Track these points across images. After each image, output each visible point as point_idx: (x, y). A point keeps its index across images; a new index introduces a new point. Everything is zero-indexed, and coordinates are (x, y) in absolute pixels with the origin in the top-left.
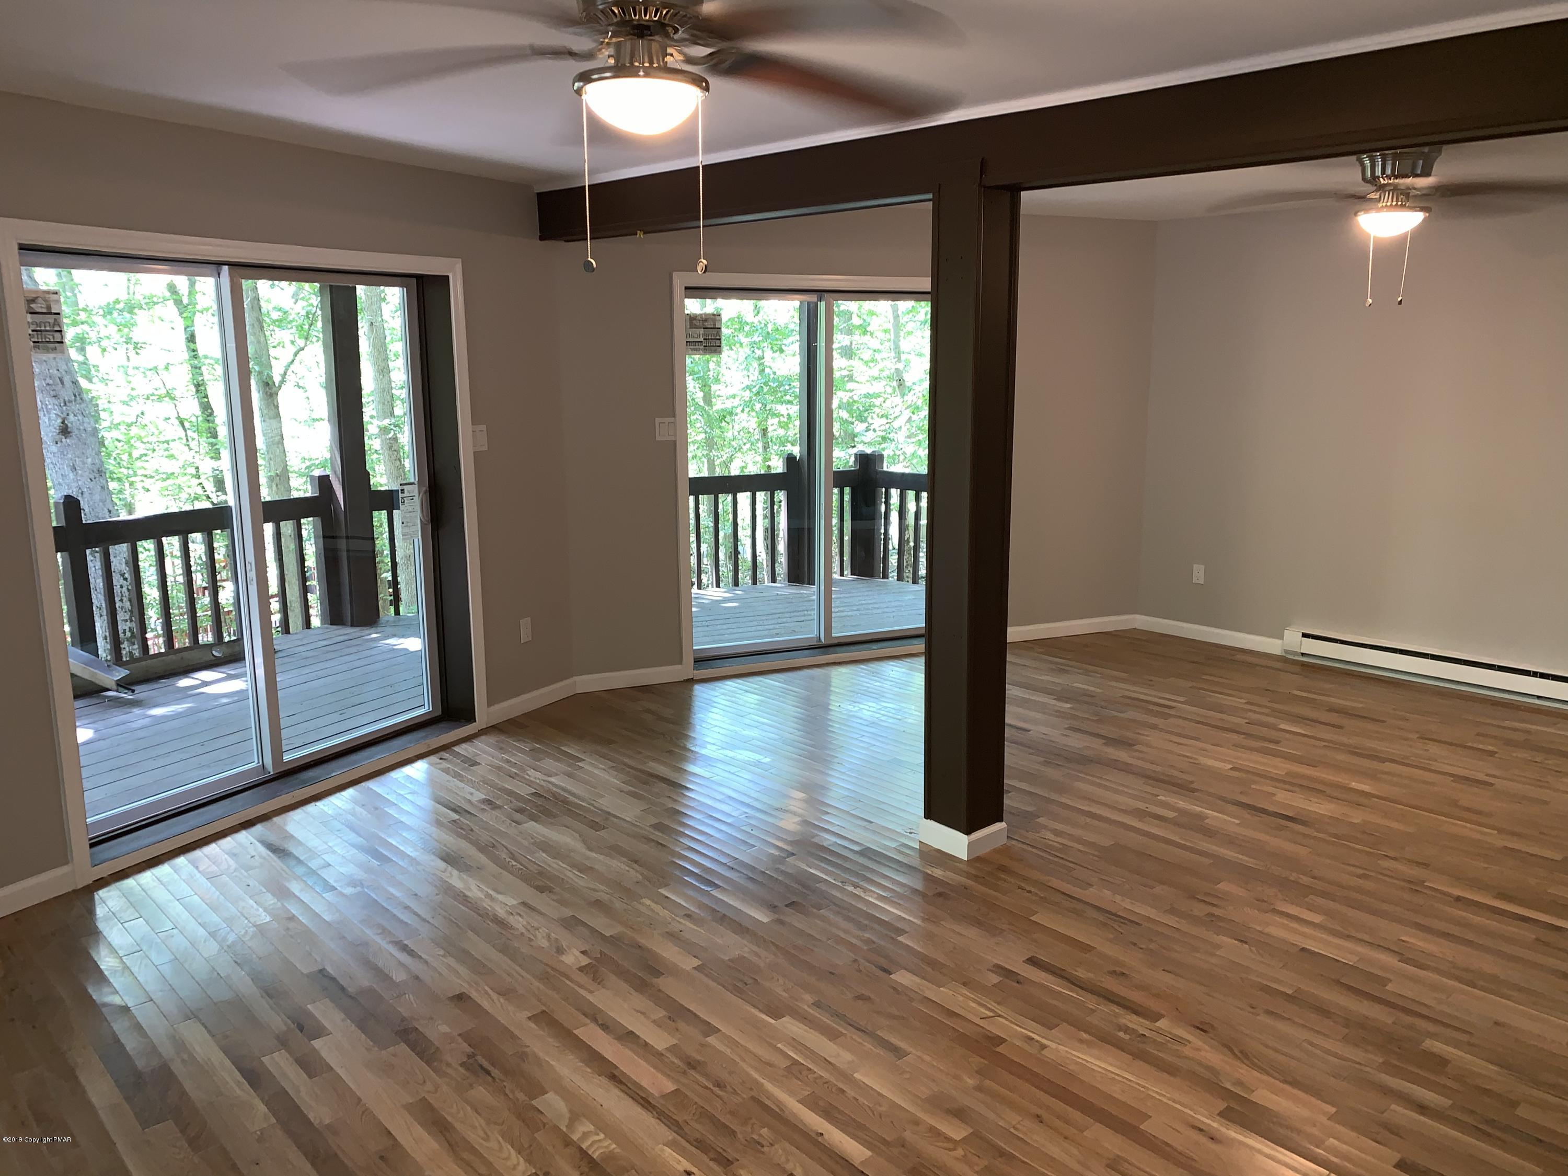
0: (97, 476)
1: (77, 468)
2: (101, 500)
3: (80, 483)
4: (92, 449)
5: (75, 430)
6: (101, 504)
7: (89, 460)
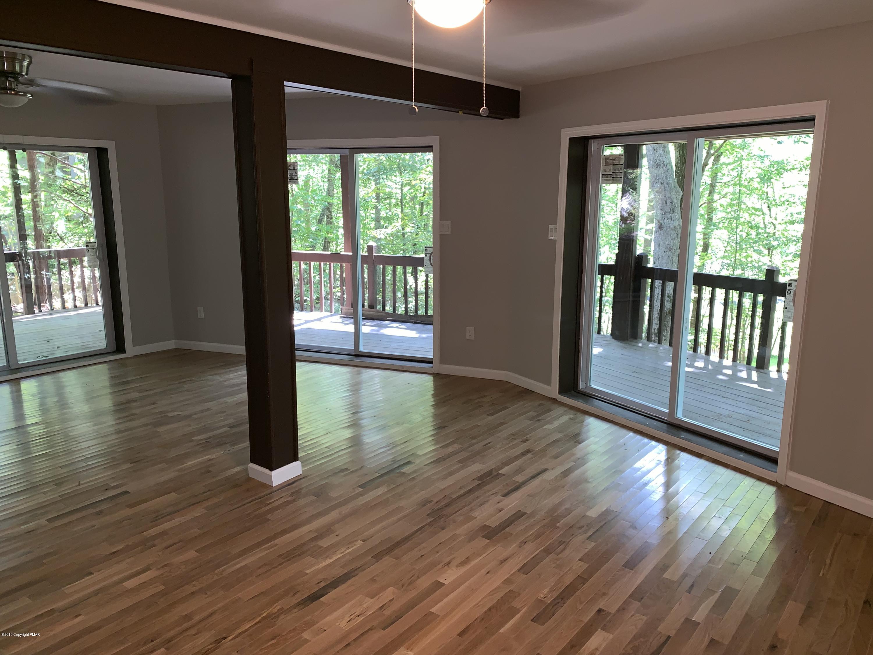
0: (668, 250)
1: (661, 245)
2: (665, 263)
3: (660, 253)
4: (671, 237)
5: (665, 227)
6: (665, 264)
7: (667, 242)
